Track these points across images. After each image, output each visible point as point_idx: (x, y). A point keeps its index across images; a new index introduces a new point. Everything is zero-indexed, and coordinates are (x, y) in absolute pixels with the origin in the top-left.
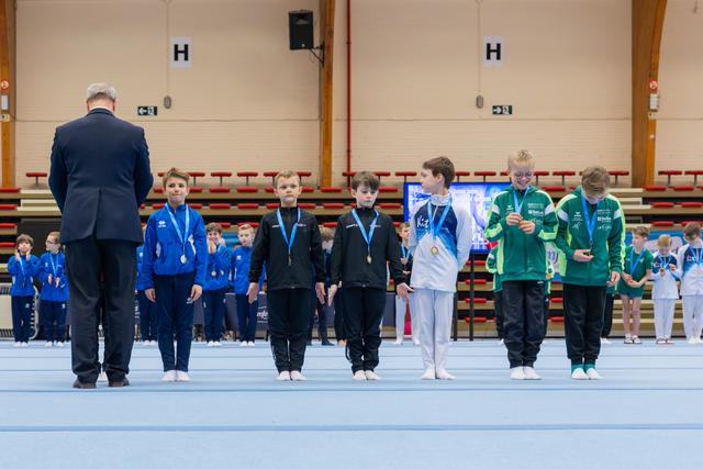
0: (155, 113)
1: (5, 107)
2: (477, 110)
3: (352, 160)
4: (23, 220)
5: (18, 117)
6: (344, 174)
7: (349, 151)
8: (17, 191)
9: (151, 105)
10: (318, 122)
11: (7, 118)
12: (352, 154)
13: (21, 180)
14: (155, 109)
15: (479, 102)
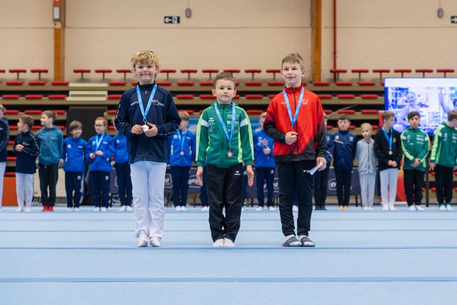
0: (179, 22)
1: (57, 16)
2: (438, 19)
3: (338, 60)
4: (71, 108)
5: (68, 24)
6: (331, 71)
7: (335, 53)
8: (66, 84)
9: (175, 15)
10: (310, 30)
11: (59, 25)
12: (337, 54)
13: (69, 75)
14: (179, 18)
15: (440, 13)
